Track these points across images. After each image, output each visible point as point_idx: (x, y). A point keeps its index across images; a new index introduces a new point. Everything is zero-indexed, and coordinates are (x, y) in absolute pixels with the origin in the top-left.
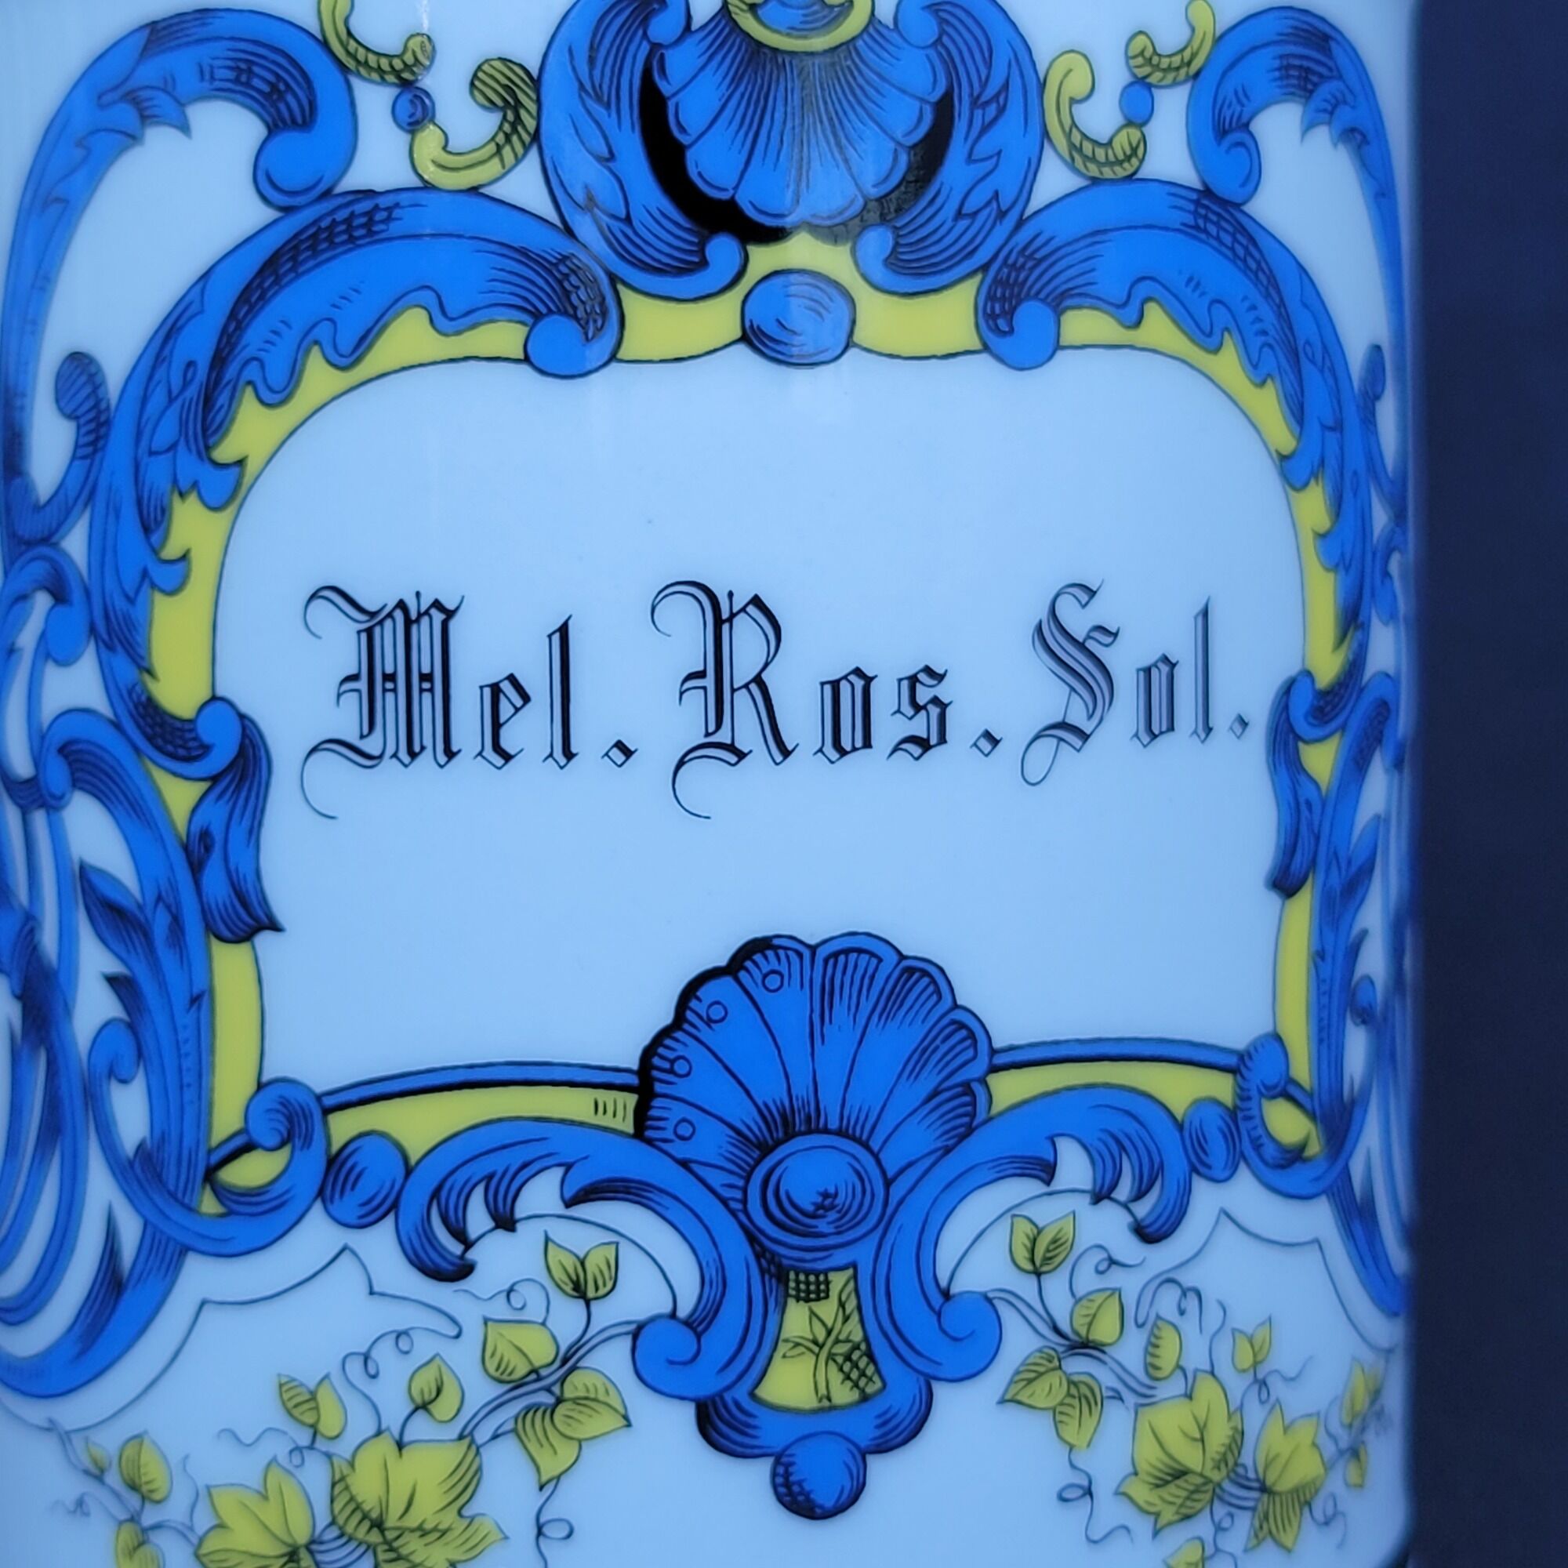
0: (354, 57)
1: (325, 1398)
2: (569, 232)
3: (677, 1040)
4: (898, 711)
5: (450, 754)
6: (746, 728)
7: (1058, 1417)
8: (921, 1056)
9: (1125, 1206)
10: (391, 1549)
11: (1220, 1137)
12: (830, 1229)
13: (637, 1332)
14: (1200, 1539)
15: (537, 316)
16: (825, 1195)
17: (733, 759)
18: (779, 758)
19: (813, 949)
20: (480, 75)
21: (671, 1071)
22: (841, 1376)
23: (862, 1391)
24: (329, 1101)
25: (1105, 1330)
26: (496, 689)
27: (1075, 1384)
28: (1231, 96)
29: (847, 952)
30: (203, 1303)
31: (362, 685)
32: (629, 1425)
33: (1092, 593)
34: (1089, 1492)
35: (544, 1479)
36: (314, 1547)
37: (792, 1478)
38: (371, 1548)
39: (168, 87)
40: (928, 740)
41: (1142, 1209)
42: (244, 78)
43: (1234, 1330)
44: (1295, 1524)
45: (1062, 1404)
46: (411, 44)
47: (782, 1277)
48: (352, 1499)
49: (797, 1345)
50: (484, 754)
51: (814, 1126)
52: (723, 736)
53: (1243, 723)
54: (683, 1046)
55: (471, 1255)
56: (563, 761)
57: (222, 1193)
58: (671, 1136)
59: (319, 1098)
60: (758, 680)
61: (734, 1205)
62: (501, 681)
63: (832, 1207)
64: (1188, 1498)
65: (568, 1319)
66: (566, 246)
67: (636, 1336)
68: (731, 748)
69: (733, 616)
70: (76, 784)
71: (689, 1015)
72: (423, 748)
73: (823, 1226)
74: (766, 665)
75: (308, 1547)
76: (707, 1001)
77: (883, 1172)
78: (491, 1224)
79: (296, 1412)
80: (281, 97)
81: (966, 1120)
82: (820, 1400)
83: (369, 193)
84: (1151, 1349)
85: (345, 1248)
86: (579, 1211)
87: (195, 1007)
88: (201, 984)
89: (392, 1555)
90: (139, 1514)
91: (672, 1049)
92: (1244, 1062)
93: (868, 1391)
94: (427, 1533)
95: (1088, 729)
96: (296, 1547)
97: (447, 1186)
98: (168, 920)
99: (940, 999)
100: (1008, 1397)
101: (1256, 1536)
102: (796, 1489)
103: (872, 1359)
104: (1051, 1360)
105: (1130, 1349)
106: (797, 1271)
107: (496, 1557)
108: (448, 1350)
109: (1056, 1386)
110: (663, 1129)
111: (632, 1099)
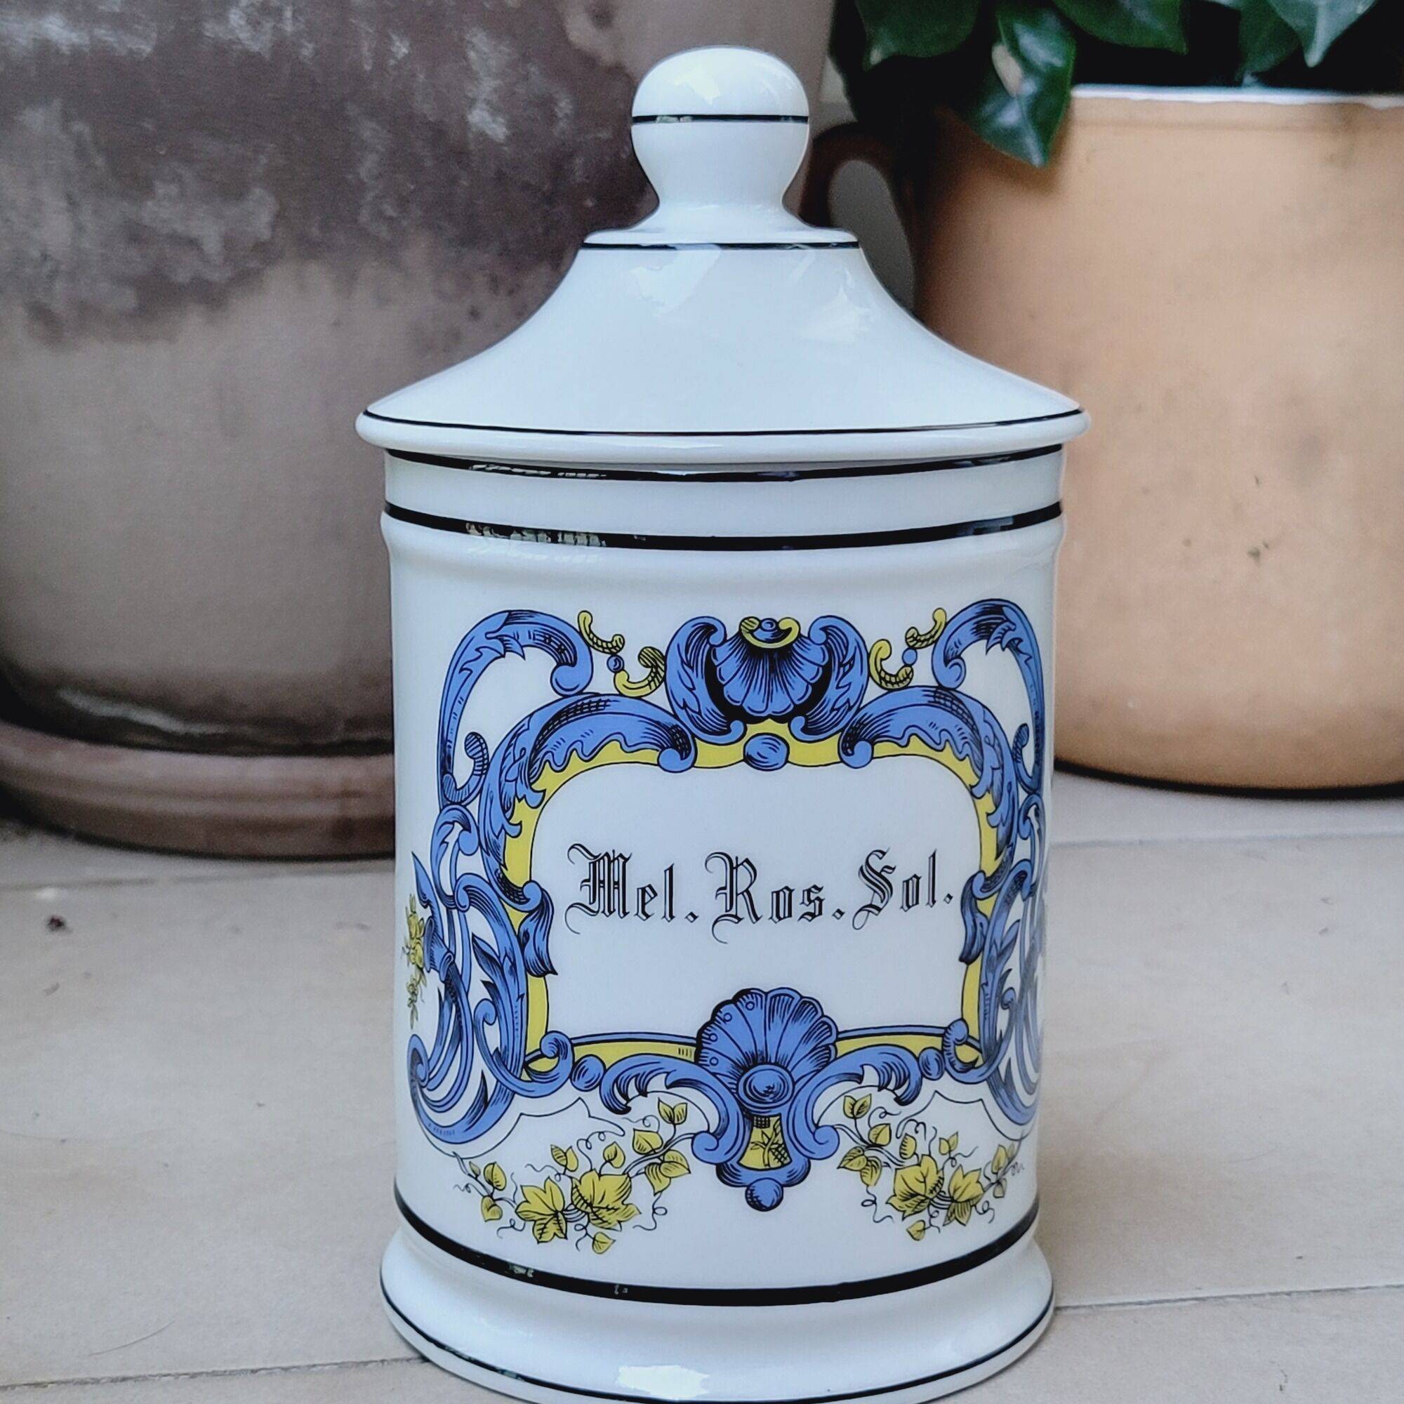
0: (592, 640)
1: (570, 1154)
2: (675, 716)
3: (712, 1027)
4: (803, 903)
5: (625, 914)
6: (742, 908)
7: (862, 1174)
8: (808, 1036)
9: (893, 1091)
10: (595, 1215)
11: (935, 1062)
12: (771, 1101)
13: (694, 1136)
14: (923, 1221)
15: (663, 748)
16: (769, 1087)
17: (736, 921)
18: (754, 920)
19: (766, 994)
20: (643, 653)
21: (709, 1039)
22: (774, 1157)
23: (782, 1163)
24: (574, 1042)
25: (883, 1139)
26: (644, 890)
27: (870, 1161)
28: (953, 645)
29: (780, 995)
30: (521, 1114)
31: (591, 883)
32: (690, 1172)
33: (884, 853)
34: (874, 1202)
35: (656, 1191)
36: (564, 1212)
37: (754, 1195)
38: (587, 1214)
39: (516, 638)
40: (815, 913)
41: (899, 1092)
42: (547, 641)
43: (940, 1139)
44: (968, 1213)
45: (864, 1168)
46: (615, 638)
47: (751, 1118)
48: (580, 1195)
49: (757, 1145)
50: (639, 915)
51: (765, 1061)
52: (733, 912)
53: (950, 897)
54: (714, 1029)
55: (629, 1105)
56: (669, 919)
57: (530, 1072)
58: (709, 1064)
59: (570, 1040)
60: (747, 891)
61: (733, 1091)
62: (646, 887)
63: (772, 1092)
64: (919, 1204)
65: (667, 1131)
66: (675, 722)
67: (693, 1139)
68: (736, 916)
69: (738, 866)
70: (471, 903)
71: (717, 1018)
72: (614, 910)
73: (768, 1099)
74: (750, 885)
75: (561, 1212)
76: (724, 1013)
77: (792, 1079)
78: (637, 1093)
79: (558, 1160)
80: (563, 651)
81: (826, 1059)
82: (765, 1166)
83: (597, 695)
84: (903, 1147)
85: (580, 1098)
86: (672, 1090)
87: (520, 999)
88: (523, 991)
89: (595, 1217)
90: (492, 1194)
91: (709, 1031)
92: (946, 1032)
93: (785, 1162)
94: (609, 1210)
95: (881, 906)
96: (556, 1212)
97: (621, 1077)
98: (510, 964)
99: (817, 1013)
100: (842, 1166)
101: (949, 1219)
102: (755, 1199)
103: (787, 1151)
104: (859, 1151)
105: (894, 1148)
106: (758, 1116)
107: (637, 1220)
108: (619, 1140)
109: (862, 1161)
110: (705, 1061)
111: (694, 1049)
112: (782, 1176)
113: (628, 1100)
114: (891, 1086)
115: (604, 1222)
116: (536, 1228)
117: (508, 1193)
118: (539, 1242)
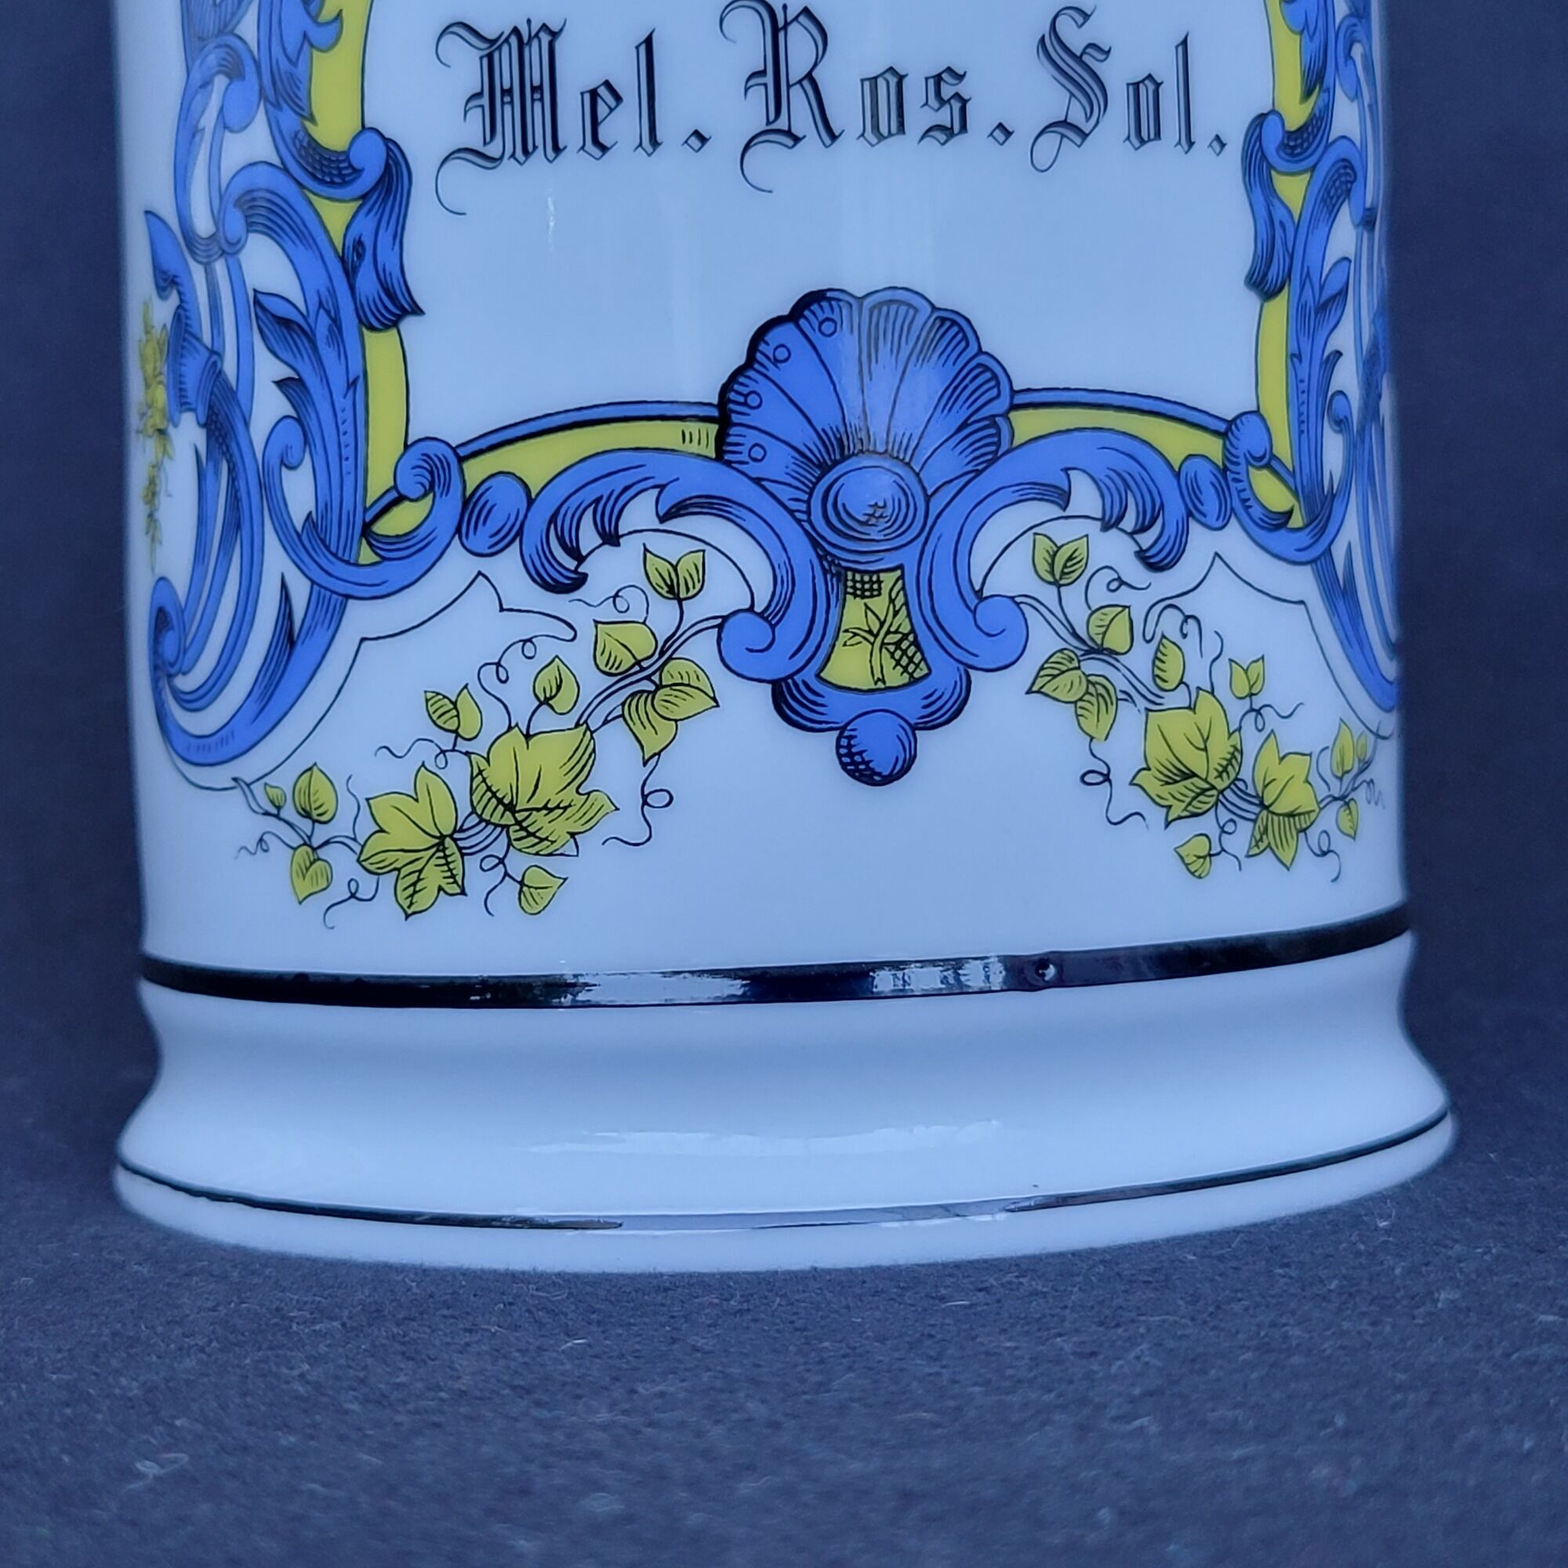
1: (464, 703)
3: (749, 378)
4: (927, 104)
5: (558, 151)
6: (800, 115)
7: (1080, 711)
8: (951, 393)
9: (1131, 534)
10: (523, 829)
11: (1213, 490)
12: (881, 536)
13: (722, 623)
14: (1207, 836)
16: (876, 507)
17: (790, 142)
18: (828, 141)
19: (860, 300)
21: (745, 404)
22: (893, 663)
23: (911, 675)
24: (462, 452)
25: (1117, 639)
26: (594, 94)
27: (1094, 684)
29: (889, 303)
30: (362, 641)
31: (485, 101)
32: (718, 706)
33: (1086, 17)
34: (1107, 778)
35: (647, 755)
36: (456, 836)
37: (855, 750)
38: (506, 827)
40: (952, 128)
41: (1146, 539)
43: (1231, 660)
44: (1293, 844)
45: (1081, 699)
47: (840, 577)
48: (489, 789)
49: (855, 634)
50: (586, 148)
51: (865, 449)
52: (782, 125)
53: (1221, 143)
54: (754, 382)
55: (582, 569)
56: (650, 149)
57: (377, 542)
58: (747, 459)
59: (454, 449)
60: (809, 76)
61: (798, 515)
62: (598, 87)
63: (882, 517)
64: (1194, 799)
65: (664, 618)
67: (720, 628)
68: (788, 133)
69: (787, 24)
70: (250, 227)
71: (759, 356)
72: (535, 147)
73: (874, 534)
74: (815, 65)
75: (451, 836)
76: (773, 346)
77: (924, 489)
78: (599, 541)
79: (439, 722)
81: (993, 448)
82: (876, 683)
84: (1158, 663)
85: (480, 573)
86: (673, 525)
87: (351, 391)
88: (355, 370)
89: (524, 834)
90: (309, 838)
91: (747, 386)
92: (1229, 429)
93: (916, 675)
94: (551, 810)
95: (1086, 129)
96: (442, 837)
97: (562, 512)
98: (328, 321)
99: (968, 344)
100: (1035, 688)
101: (1259, 845)
102: (857, 758)
103: (919, 648)
104: (1071, 660)
105: (1139, 660)
106: (855, 571)
107: (610, 826)
108: (566, 651)
109: (1076, 684)
110: (741, 453)
111: (713, 429)
112: (911, 705)
113: (581, 559)
114: (1129, 523)
115: (542, 840)
116: (401, 885)
117: (341, 827)
118: (407, 916)
